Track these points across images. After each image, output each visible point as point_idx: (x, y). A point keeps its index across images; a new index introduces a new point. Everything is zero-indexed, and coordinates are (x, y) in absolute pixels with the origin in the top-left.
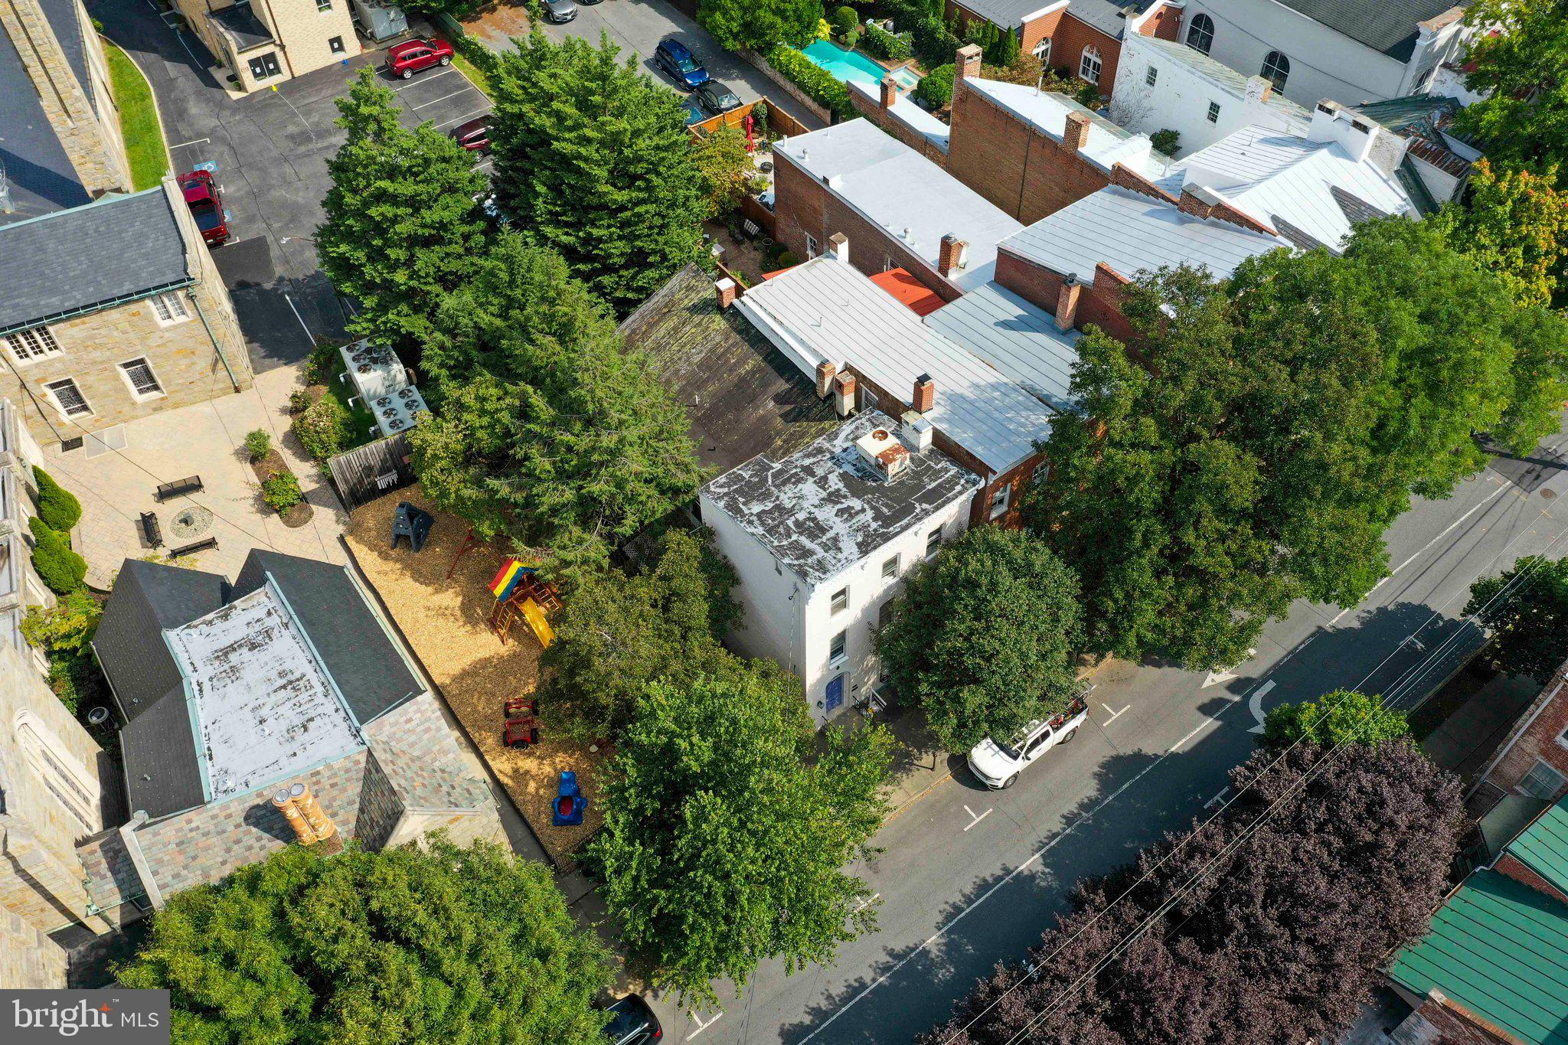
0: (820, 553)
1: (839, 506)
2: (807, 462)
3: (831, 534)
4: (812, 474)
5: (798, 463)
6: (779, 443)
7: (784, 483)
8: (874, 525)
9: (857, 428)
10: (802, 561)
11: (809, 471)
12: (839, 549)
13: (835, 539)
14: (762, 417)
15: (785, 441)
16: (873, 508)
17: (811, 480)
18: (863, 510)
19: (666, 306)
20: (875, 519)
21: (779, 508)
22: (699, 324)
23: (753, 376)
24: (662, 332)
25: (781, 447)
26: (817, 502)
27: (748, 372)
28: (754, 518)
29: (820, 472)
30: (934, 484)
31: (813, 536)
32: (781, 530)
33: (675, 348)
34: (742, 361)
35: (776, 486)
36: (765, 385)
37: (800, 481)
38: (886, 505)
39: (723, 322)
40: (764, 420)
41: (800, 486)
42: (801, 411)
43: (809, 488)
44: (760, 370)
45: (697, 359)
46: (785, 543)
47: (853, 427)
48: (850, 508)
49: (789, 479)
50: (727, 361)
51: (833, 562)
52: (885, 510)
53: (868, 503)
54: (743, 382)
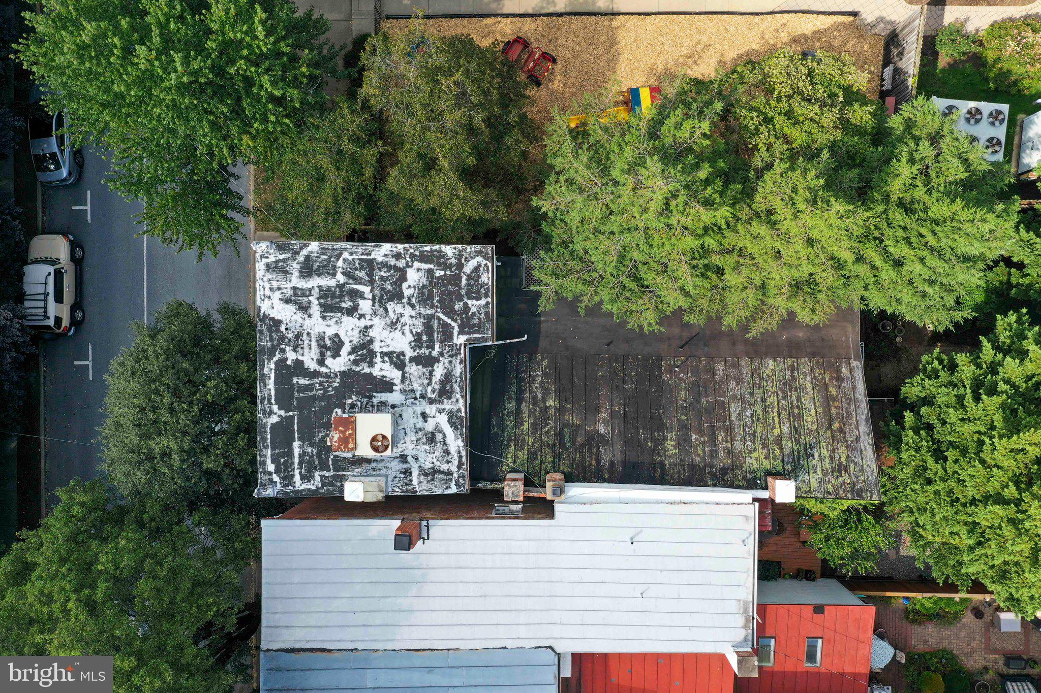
0: (296, 281)
1: (347, 348)
2: (439, 371)
3: (315, 310)
4: (416, 360)
5: (445, 360)
6: (550, 403)
7: (428, 328)
8: (291, 356)
9: (447, 452)
10: (301, 259)
11: (428, 362)
12: (287, 301)
13: (304, 309)
14: (597, 410)
15: (547, 408)
16: (316, 374)
17: (409, 353)
18: (321, 362)
19: (841, 430)
20: (299, 364)
21: (398, 296)
22: (779, 441)
23: (654, 440)
24: (806, 402)
25: (544, 400)
26: (372, 333)
27: (665, 439)
28: (401, 264)
29: (413, 370)
30: (297, 451)
31: (325, 293)
32: (362, 274)
33: (771, 400)
34: (683, 443)
35: (430, 317)
36: (630, 442)
37: (418, 341)
38: (310, 388)
39: (756, 465)
40: (592, 410)
41: (410, 338)
42: (563, 446)
43: (401, 343)
44: (654, 451)
45: (735, 409)
46: (340, 263)
47: (453, 450)
48: (336, 354)
49: (430, 334)
50: (701, 432)
51: (275, 284)
52: (303, 381)
53: (327, 376)
54: (658, 426)
